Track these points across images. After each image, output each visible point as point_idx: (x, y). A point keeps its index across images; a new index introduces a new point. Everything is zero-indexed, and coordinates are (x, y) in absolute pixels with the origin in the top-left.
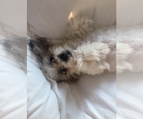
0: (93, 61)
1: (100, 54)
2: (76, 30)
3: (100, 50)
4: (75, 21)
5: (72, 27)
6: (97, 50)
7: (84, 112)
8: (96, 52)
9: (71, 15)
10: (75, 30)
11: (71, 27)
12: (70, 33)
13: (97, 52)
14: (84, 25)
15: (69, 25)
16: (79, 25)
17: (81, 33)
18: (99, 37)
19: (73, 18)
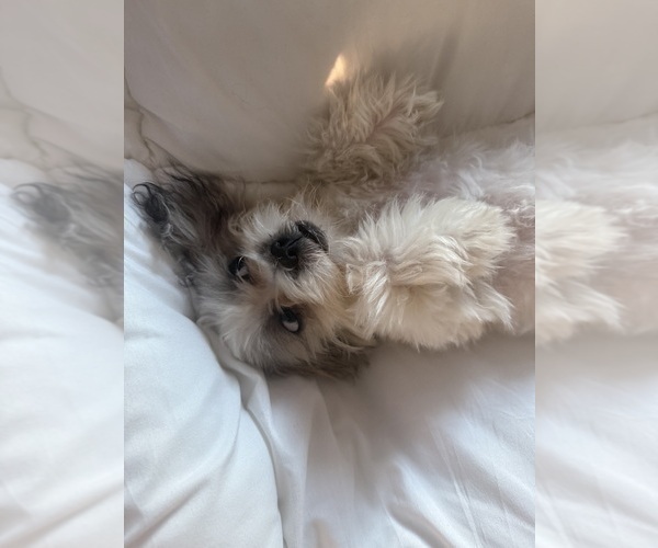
0: (437, 286)
1: (466, 256)
2: (361, 139)
3: (469, 236)
4: (355, 97)
5: (344, 125)
6: (453, 235)
7: (388, 513)
8: (451, 248)
9: (339, 70)
10: (357, 138)
11: (339, 124)
12: (334, 154)
13: (454, 243)
14: (400, 119)
15: (327, 115)
16: (375, 118)
17: (382, 155)
18: (465, 176)
19: (347, 82)
